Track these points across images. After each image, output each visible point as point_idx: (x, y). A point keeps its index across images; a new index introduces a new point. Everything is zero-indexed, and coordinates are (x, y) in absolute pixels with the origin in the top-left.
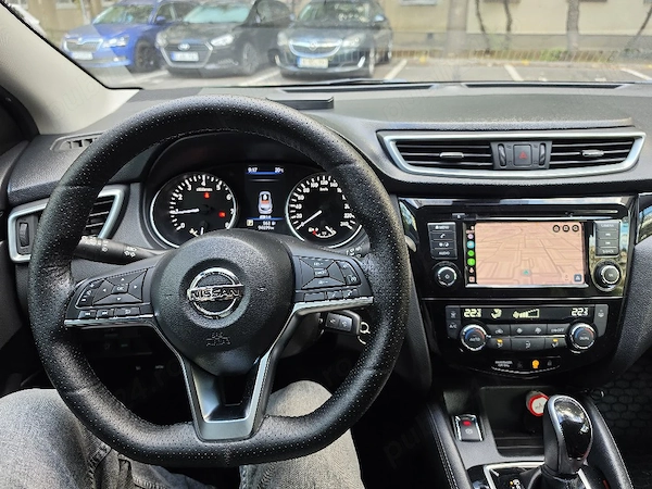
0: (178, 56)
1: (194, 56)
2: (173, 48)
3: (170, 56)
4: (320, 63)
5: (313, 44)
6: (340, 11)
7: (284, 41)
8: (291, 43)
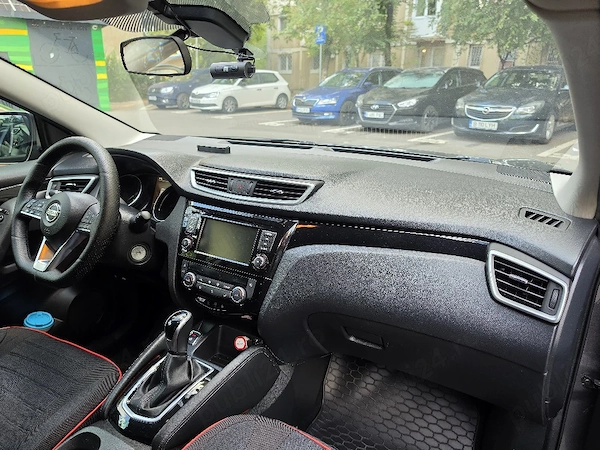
0: (369, 114)
1: (381, 115)
2: (367, 107)
3: (363, 113)
4: (490, 125)
5: (488, 108)
6: (535, 80)
7: (461, 105)
8: (467, 107)
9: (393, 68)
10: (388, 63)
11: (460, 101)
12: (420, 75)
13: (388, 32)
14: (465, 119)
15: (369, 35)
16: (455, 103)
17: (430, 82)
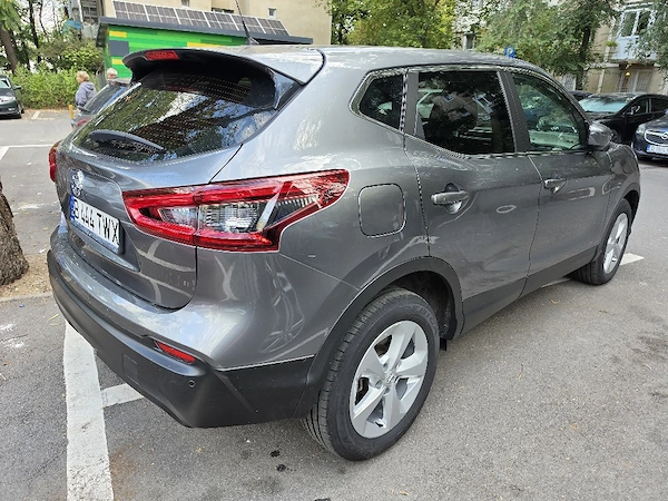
7: (642, 130)
8: (647, 132)
9: (582, 92)
10: (579, 86)
11: (642, 126)
12: (607, 100)
13: (583, 56)
14: (645, 145)
15: (560, 59)
16: (636, 128)
17: (616, 108)
